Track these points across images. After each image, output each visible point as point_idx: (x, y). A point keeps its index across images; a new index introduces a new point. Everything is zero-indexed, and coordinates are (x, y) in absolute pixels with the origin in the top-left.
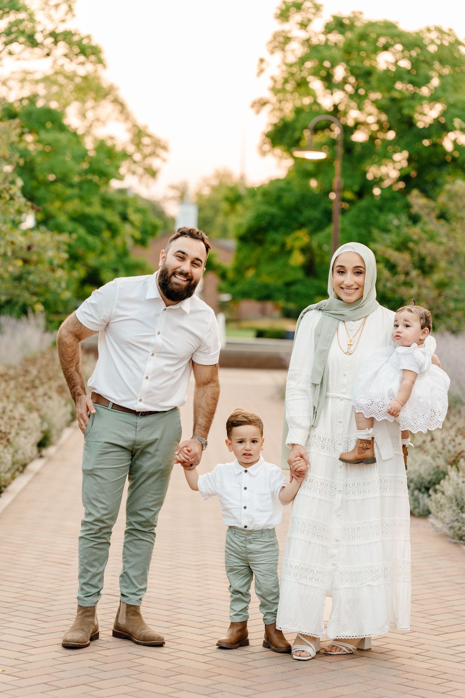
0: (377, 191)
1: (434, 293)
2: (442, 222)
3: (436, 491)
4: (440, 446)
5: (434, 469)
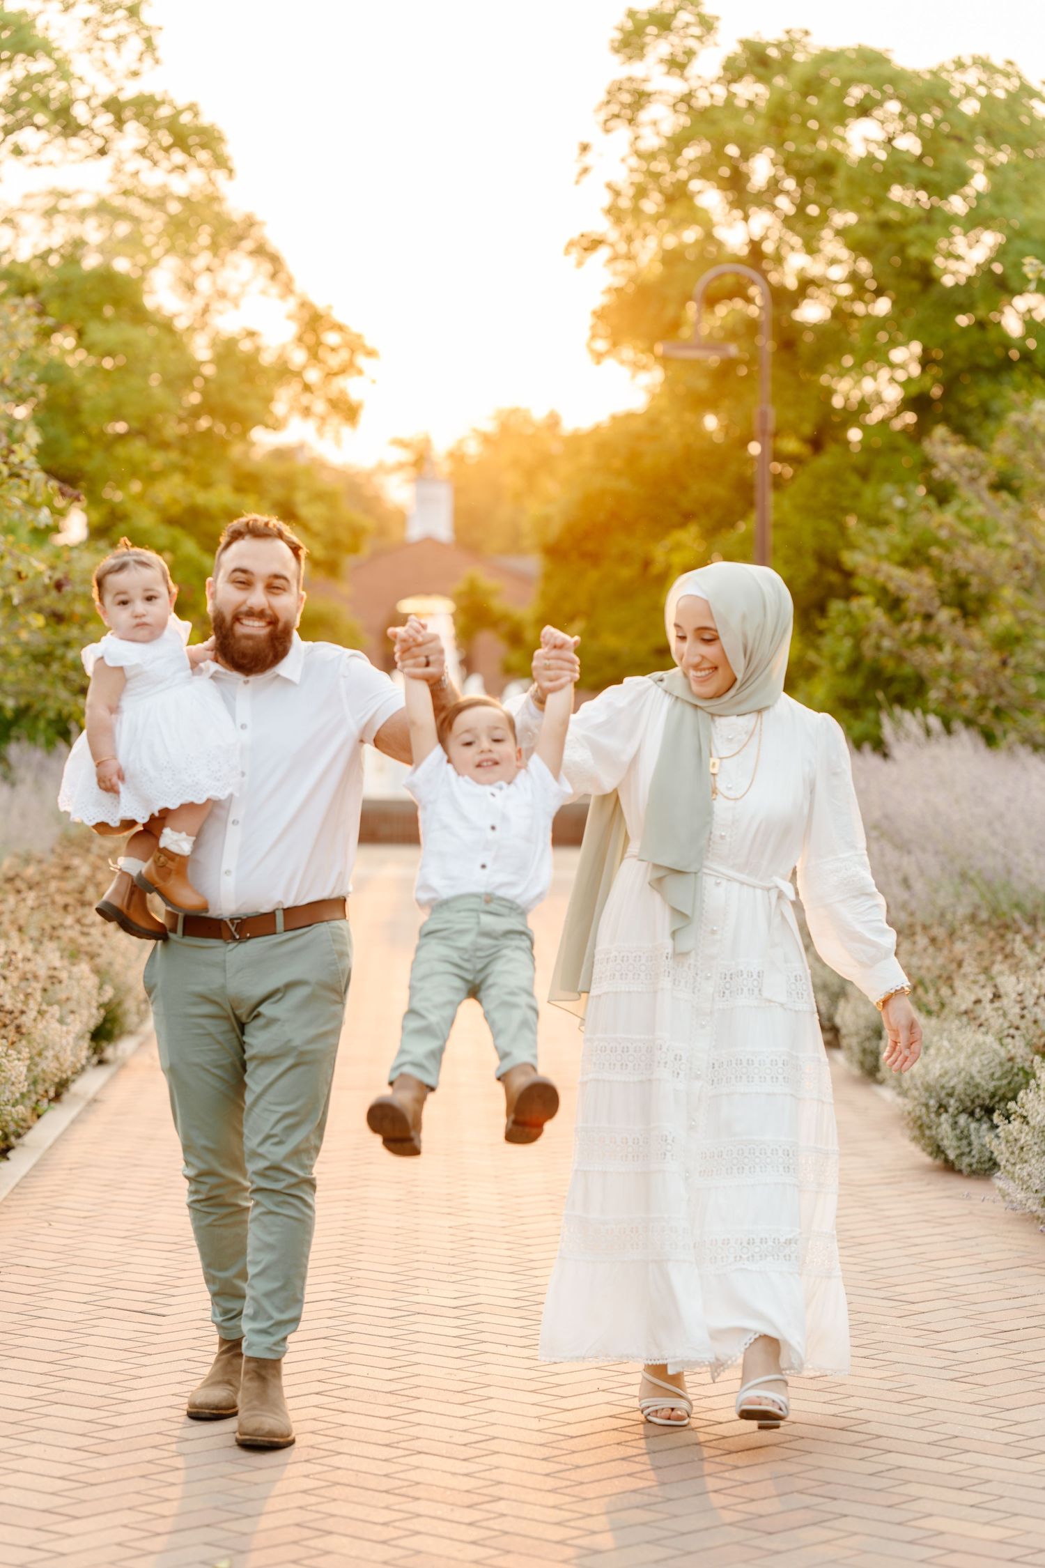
0: (854, 435)
1: (992, 660)
2: (1004, 497)
3: (1007, 1116)
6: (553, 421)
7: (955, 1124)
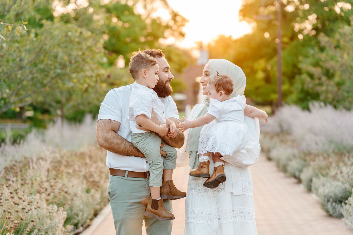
0: (300, 37)
1: (335, 89)
2: (338, 50)
3: (346, 204)
4: (346, 176)
5: (343, 190)
6: (230, 37)
7: (332, 205)
